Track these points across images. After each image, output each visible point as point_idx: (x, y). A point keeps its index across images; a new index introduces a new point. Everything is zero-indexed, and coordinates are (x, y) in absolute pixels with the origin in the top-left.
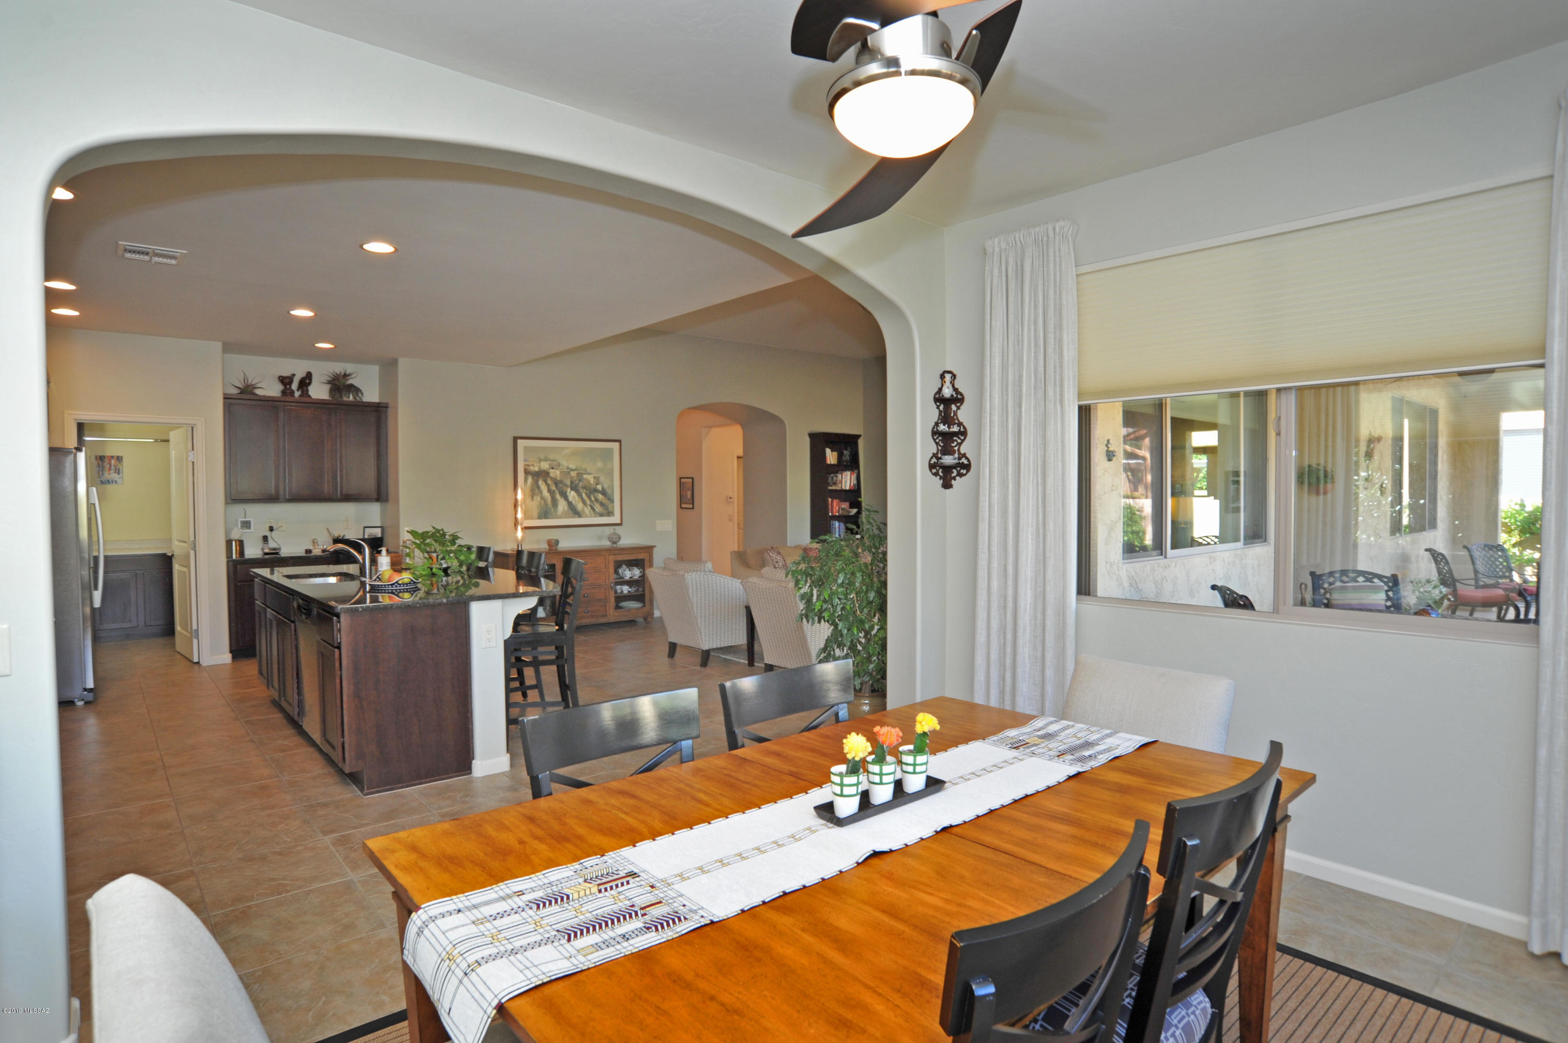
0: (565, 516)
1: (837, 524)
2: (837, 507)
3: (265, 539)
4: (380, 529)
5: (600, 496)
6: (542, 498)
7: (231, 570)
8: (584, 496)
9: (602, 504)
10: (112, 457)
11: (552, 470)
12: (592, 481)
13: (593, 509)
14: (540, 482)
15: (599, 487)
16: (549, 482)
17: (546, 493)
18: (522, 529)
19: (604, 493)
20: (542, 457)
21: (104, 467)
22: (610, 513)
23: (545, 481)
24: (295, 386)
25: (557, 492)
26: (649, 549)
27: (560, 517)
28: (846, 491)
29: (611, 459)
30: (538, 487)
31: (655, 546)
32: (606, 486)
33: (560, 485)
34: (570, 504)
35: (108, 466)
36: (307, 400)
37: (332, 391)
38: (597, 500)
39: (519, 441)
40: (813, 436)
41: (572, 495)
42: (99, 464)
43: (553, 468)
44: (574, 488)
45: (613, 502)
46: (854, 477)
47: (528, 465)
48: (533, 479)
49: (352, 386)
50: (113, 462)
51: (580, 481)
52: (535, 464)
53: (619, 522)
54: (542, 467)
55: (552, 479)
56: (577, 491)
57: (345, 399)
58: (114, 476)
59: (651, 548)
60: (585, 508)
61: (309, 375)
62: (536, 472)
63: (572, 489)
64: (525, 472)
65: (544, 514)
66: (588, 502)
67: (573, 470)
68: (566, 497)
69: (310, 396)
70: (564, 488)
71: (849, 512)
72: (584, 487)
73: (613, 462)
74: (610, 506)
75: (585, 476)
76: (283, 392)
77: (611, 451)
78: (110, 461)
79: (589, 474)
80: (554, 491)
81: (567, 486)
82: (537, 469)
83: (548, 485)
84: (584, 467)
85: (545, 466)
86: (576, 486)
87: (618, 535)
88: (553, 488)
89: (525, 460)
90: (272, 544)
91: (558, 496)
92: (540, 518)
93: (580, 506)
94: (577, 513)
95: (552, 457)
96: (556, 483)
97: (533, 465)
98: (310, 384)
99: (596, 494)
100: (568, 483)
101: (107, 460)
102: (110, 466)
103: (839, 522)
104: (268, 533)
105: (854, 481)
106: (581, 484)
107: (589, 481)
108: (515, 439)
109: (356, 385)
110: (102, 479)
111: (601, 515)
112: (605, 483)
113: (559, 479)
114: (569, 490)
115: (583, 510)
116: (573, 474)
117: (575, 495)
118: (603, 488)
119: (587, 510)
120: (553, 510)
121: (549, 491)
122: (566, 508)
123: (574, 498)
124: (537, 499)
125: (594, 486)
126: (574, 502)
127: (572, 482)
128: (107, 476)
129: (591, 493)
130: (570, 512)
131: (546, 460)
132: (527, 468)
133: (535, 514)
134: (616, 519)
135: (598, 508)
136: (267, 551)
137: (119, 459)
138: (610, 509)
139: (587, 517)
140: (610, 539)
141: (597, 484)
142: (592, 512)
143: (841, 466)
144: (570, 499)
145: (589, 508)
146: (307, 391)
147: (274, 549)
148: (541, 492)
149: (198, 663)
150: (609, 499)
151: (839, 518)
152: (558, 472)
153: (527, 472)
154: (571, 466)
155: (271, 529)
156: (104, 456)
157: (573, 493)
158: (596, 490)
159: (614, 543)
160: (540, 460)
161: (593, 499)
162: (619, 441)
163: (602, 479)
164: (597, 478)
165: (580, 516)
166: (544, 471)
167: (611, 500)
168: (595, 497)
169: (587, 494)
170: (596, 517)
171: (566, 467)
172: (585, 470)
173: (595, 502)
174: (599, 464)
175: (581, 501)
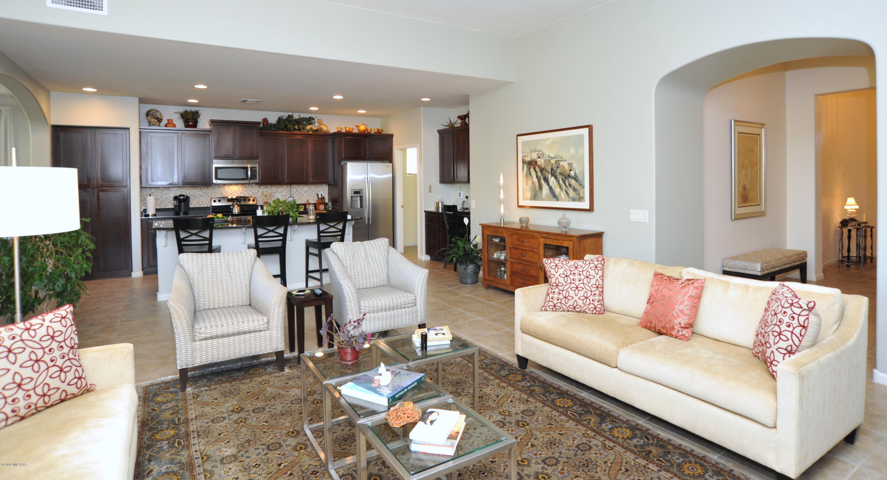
0: (547, 198)
5: (573, 182)
6: (533, 183)
8: (561, 181)
9: (575, 190)
11: (538, 159)
12: (567, 167)
13: (567, 193)
15: (572, 173)
16: (537, 169)
17: (535, 180)
19: (576, 178)
20: (533, 149)
22: (581, 199)
23: (535, 169)
25: (542, 178)
27: (544, 200)
29: (582, 144)
30: (530, 174)
32: (577, 172)
33: (544, 172)
34: (551, 188)
38: (570, 185)
39: (520, 137)
41: (552, 180)
43: (539, 158)
44: (554, 175)
45: (584, 188)
47: (524, 156)
48: (527, 167)
51: (558, 167)
52: (529, 155)
53: (588, 208)
54: (532, 157)
55: (540, 167)
56: (556, 177)
60: (562, 193)
62: (529, 162)
63: (552, 175)
64: (522, 162)
65: (535, 197)
67: (552, 158)
68: (548, 183)
70: (547, 173)
72: (560, 174)
73: (583, 148)
74: (581, 192)
75: (561, 163)
79: (565, 161)
80: (540, 178)
81: (548, 172)
82: (529, 159)
83: (535, 171)
84: (560, 155)
85: (534, 156)
86: (555, 172)
88: (539, 174)
89: (523, 153)
91: (543, 182)
92: (532, 199)
93: (557, 190)
94: (555, 197)
95: (538, 148)
96: (542, 170)
97: (527, 156)
99: (570, 179)
100: (550, 170)
106: (559, 171)
107: (564, 167)
108: (517, 136)
111: (574, 200)
112: (577, 170)
113: (543, 167)
114: (550, 176)
115: (560, 194)
116: (553, 161)
117: (555, 180)
118: (575, 174)
119: (563, 195)
120: (539, 193)
121: (537, 177)
122: (548, 191)
123: (553, 183)
124: (530, 183)
125: (568, 172)
126: (553, 187)
127: (552, 169)
129: (565, 178)
130: (551, 195)
131: (535, 151)
132: (524, 159)
133: (528, 196)
134: (586, 205)
135: (572, 193)
138: (581, 195)
139: (563, 201)
141: (570, 170)
142: (566, 196)
144: (551, 184)
145: (565, 192)
148: (532, 178)
150: (580, 185)
152: (543, 161)
153: (524, 162)
154: (551, 155)
157: (553, 178)
158: (569, 176)
160: (531, 152)
161: (567, 184)
162: (589, 128)
163: (575, 165)
164: (570, 165)
165: (557, 200)
166: (534, 161)
167: (582, 186)
168: (568, 182)
169: (563, 180)
170: (569, 201)
171: (547, 156)
172: (562, 158)
173: (569, 187)
174: (572, 151)
175: (558, 186)
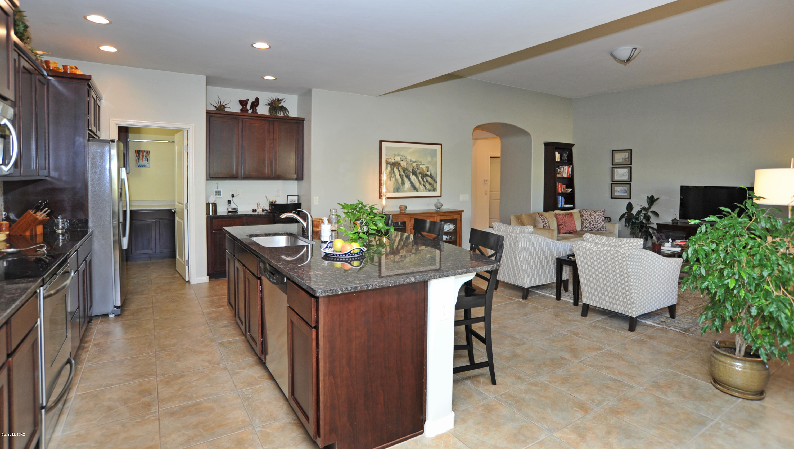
0: (409, 191)
1: (560, 198)
2: (561, 188)
3: (229, 202)
4: (297, 197)
5: (429, 179)
6: (396, 179)
7: (209, 223)
8: (420, 179)
9: (430, 184)
10: (144, 151)
11: (401, 162)
12: (425, 169)
13: (425, 186)
14: (395, 169)
15: (429, 173)
16: (400, 169)
17: (398, 176)
18: (386, 199)
19: (431, 177)
20: (397, 154)
21: (139, 157)
22: (434, 190)
23: (398, 169)
24: (248, 107)
25: (404, 176)
26: (460, 213)
27: (406, 192)
28: (565, 178)
29: (436, 155)
30: (394, 172)
31: (464, 211)
32: (432, 173)
33: (406, 172)
34: (412, 183)
35: (142, 156)
36: (255, 115)
37: (270, 110)
38: (427, 181)
39: (383, 143)
40: (546, 144)
41: (413, 178)
42: (137, 155)
44: (414, 173)
45: (436, 182)
46: (570, 169)
47: (388, 159)
48: (391, 167)
49: (282, 107)
50: (144, 154)
51: (418, 169)
53: (440, 195)
54: (396, 160)
55: (402, 167)
56: (416, 176)
57: (278, 115)
58: (145, 162)
59: (462, 211)
60: (421, 186)
61: (257, 100)
62: (393, 163)
64: (386, 163)
65: (397, 190)
66: (422, 182)
67: (413, 162)
68: (410, 180)
69: (257, 113)
71: (567, 191)
72: (420, 173)
73: (437, 158)
74: (435, 185)
75: (421, 166)
76: (242, 110)
77: (436, 150)
78: (143, 153)
79: (423, 165)
81: (410, 172)
82: (393, 161)
83: (399, 172)
84: (420, 160)
85: (398, 159)
86: (415, 172)
87: (441, 203)
88: (402, 173)
89: (386, 155)
90: (233, 206)
91: (405, 178)
92: (394, 192)
93: (417, 185)
94: (416, 189)
95: (402, 154)
96: (404, 170)
97: (391, 159)
98: (258, 105)
99: (427, 177)
100: (411, 170)
101: (141, 153)
102: (143, 157)
103: (561, 197)
104: (231, 199)
105: (570, 172)
106: (418, 171)
107: (423, 169)
108: (381, 142)
109: (285, 106)
110: (139, 164)
111: (430, 191)
112: (432, 171)
113: (406, 168)
114: (412, 175)
115: (419, 187)
116: (414, 164)
117: (415, 177)
118: (431, 174)
119: (422, 187)
120: (402, 187)
121: (400, 175)
122: (410, 185)
124: (393, 179)
125: (426, 172)
126: (414, 182)
127: (413, 170)
128: (141, 162)
129: (424, 176)
130: (412, 188)
131: (399, 155)
132: (387, 160)
133: (392, 190)
134: (437, 193)
135: (428, 186)
136: (230, 210)
137: (148, 152)
138: (435, 187)
139: (422, 192)
140: (436, 206)
141: (428, 171)
142: (424, 188)
143: (562, 163)
144: (412, 180)
145: (423, 186)
146: (256, 110)
147: (234, 209)
148: (395, 176)
149: (189, 281)
150: (434, 181)
151: (562, 195)
152: (405, 163)
154: (412, 160)
155: (233, 196)
156: (140, 151)
157: (414, 176)
158: (427, 175)
159: (439, 208)
160: (395, 156)
161: (425, 180)
162: (441, 145)
163: (431, 168)
164: (427, 168)
165: (417, 191)
166: (397, 163)
167: (435, 181)
168: (426, 179)
169: (421, 177)
170: (426, 192)
171: (410, 160)
172: (421, 162)
173: (426, 183)
174: (429, 159)
175: (418, 182)
